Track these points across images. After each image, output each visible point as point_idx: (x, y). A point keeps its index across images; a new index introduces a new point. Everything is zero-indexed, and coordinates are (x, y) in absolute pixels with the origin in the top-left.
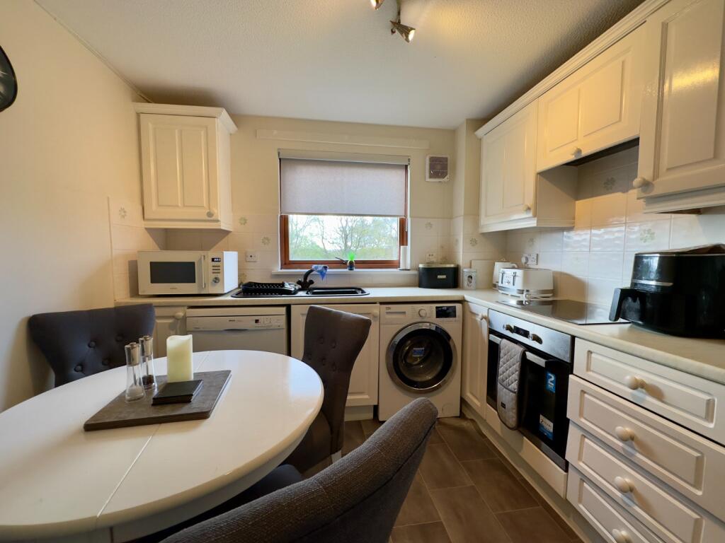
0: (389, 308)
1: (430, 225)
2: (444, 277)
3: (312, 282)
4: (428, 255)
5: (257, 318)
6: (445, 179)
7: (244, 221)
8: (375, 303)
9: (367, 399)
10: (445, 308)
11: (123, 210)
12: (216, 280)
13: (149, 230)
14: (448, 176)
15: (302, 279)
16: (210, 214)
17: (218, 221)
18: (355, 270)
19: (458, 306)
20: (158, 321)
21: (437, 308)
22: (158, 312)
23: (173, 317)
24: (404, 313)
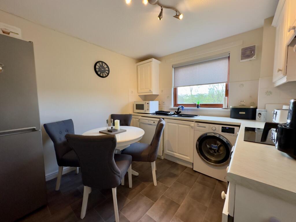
0: (198, 124)
1: (242, 85)
2: (244, 113)
3: (180, 112)
4: (240, 101)
5: (154, 121)
6: (253, 58)
7: (162, 91)
8: (193, 121)
9: (189, 159)
10: (228, 128)
11: (132, 91)
12: (148, 109)
13: (139, 96)
14: (255, 56)
15: (177, 111)
16: (150, 90)
17: (152, 92)
18: (200, 108)
19: (236, 128)
20: (133, 119)
21: (222, 127)
22: (133, 116)
23: (138, 118)
24: (205, 127)
